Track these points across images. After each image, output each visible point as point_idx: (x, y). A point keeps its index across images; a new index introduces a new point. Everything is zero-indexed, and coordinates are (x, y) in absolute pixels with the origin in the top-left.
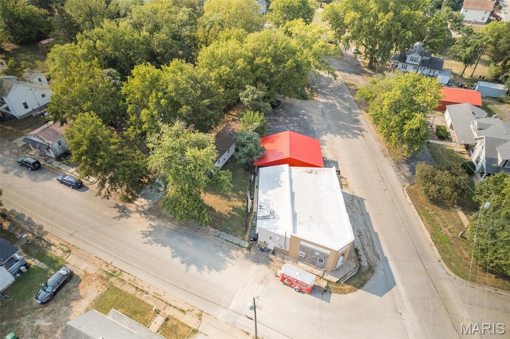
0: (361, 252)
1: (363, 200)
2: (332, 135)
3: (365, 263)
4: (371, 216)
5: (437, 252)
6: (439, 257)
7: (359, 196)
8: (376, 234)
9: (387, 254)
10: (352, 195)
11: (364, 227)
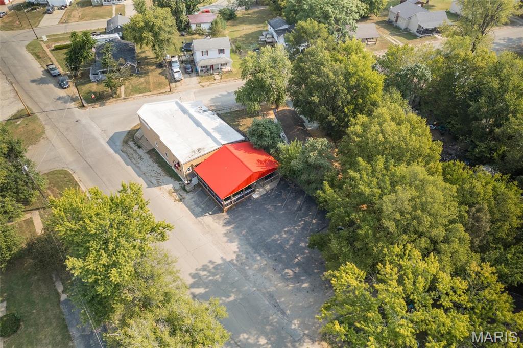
0: (136, 148)
1: (149, 186)
2: (228, 259)
3: (131, 143)
4: (136, 175)
5: (75, 178)
6: (74, 176)
7: (153, 188)
8: (128, 165)
9: (117, 156)
10: (160, 185)
11: (140, 165)
